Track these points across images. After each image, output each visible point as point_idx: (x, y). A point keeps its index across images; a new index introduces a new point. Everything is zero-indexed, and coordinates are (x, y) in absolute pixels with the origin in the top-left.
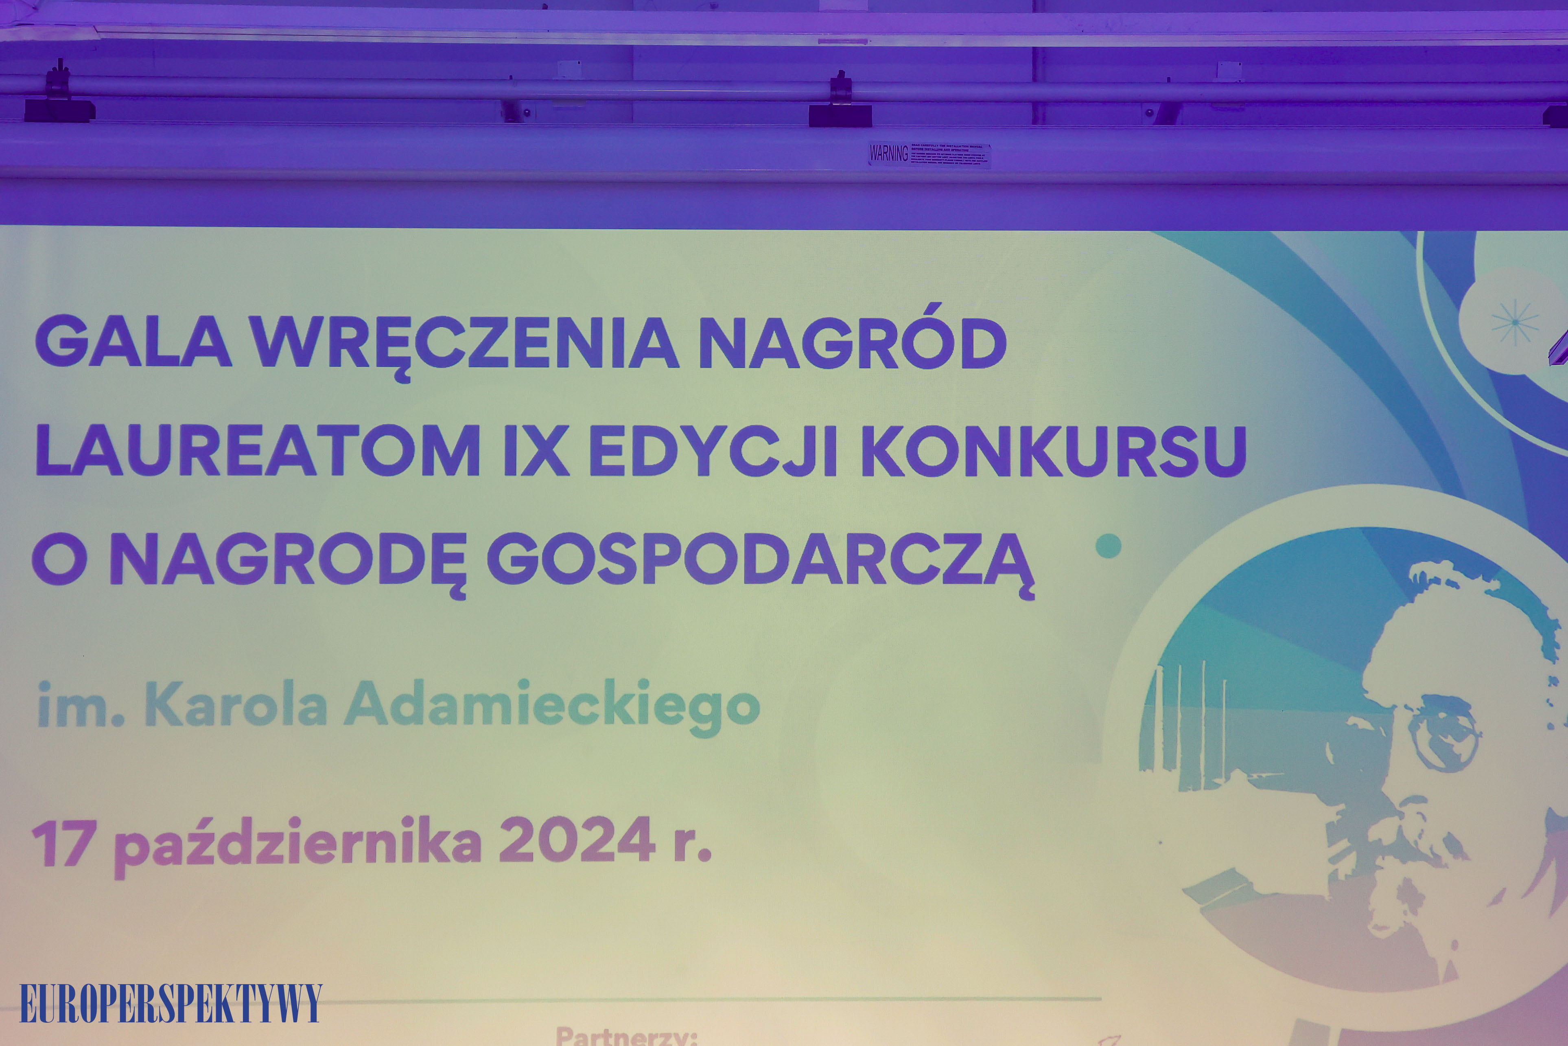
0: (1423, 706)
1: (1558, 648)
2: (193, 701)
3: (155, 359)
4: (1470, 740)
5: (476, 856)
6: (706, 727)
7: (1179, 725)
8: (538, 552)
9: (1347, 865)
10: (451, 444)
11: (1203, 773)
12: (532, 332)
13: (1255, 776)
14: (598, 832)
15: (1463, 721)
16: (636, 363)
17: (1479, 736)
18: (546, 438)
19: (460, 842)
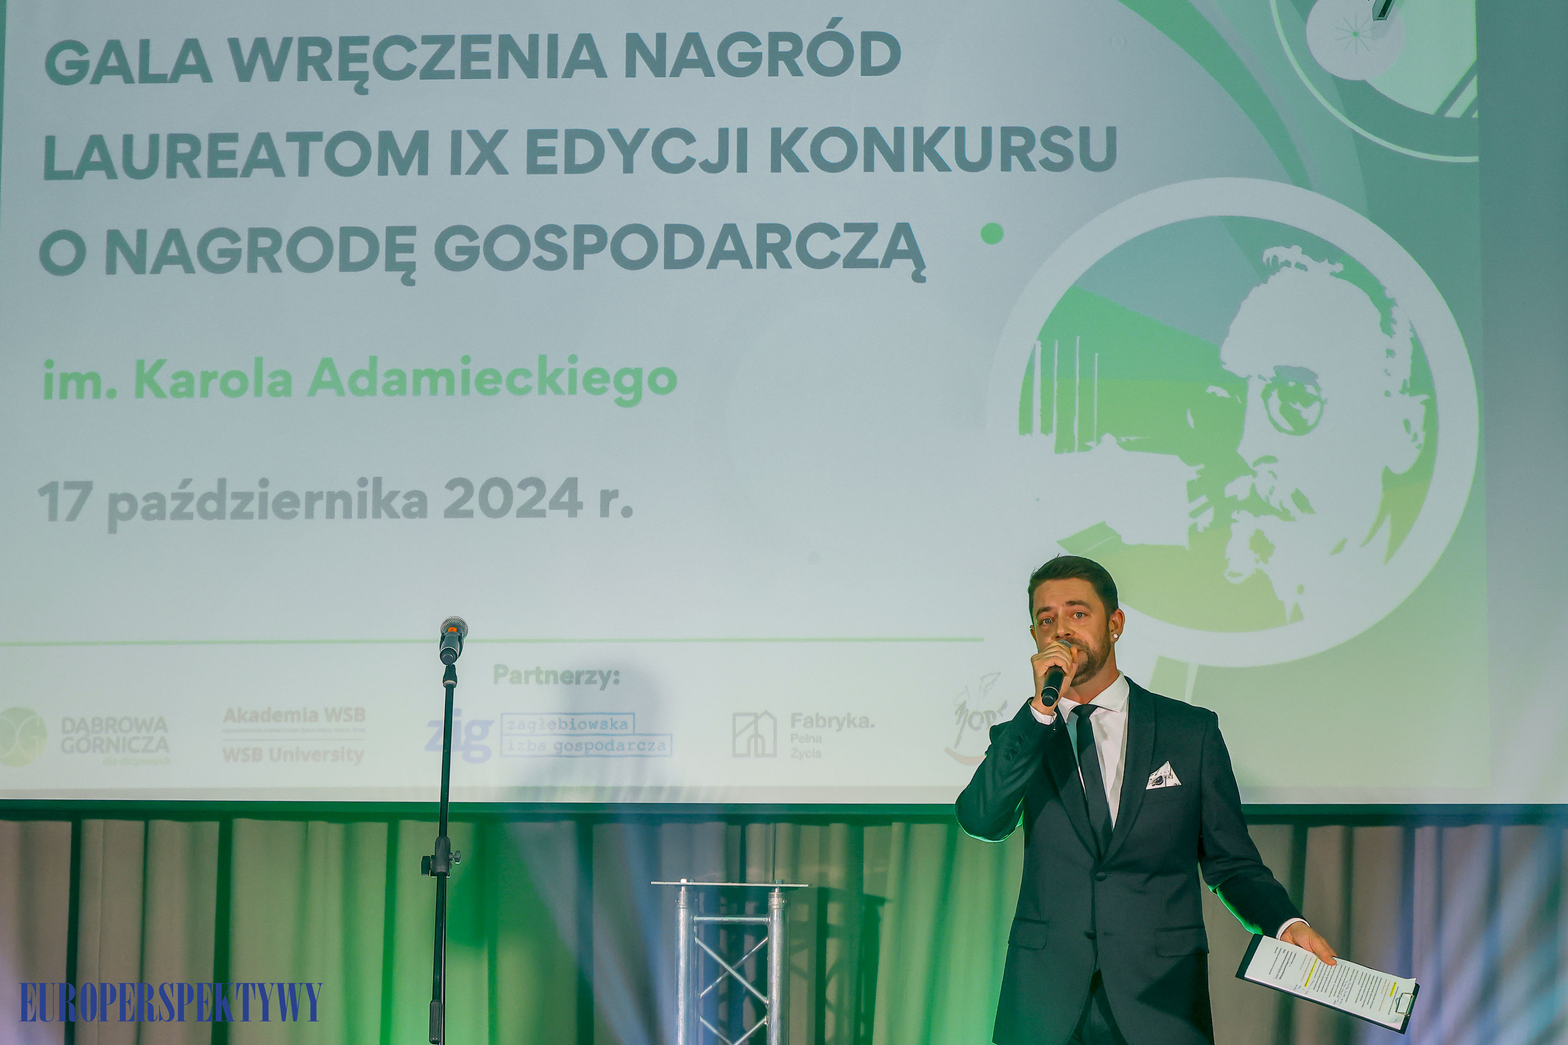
0: (1275, 375)
1: (1396, 323)
2: (176, 376)
3: (146, 77)
4: (1316, 406)
5: (423, 513)
6: (629, 397)
7: (1055, 394)
8: (480, 242)
9: (1206, 519)
10: (403, 145)
11: (1077, 436)
12: (476, 48)
13: (1124, 439)
14: (532, 491)
15: (1310, 389)
16: (568, 74)
17: (1323, 403)
18: (487, 141)
19: (409, 500)
